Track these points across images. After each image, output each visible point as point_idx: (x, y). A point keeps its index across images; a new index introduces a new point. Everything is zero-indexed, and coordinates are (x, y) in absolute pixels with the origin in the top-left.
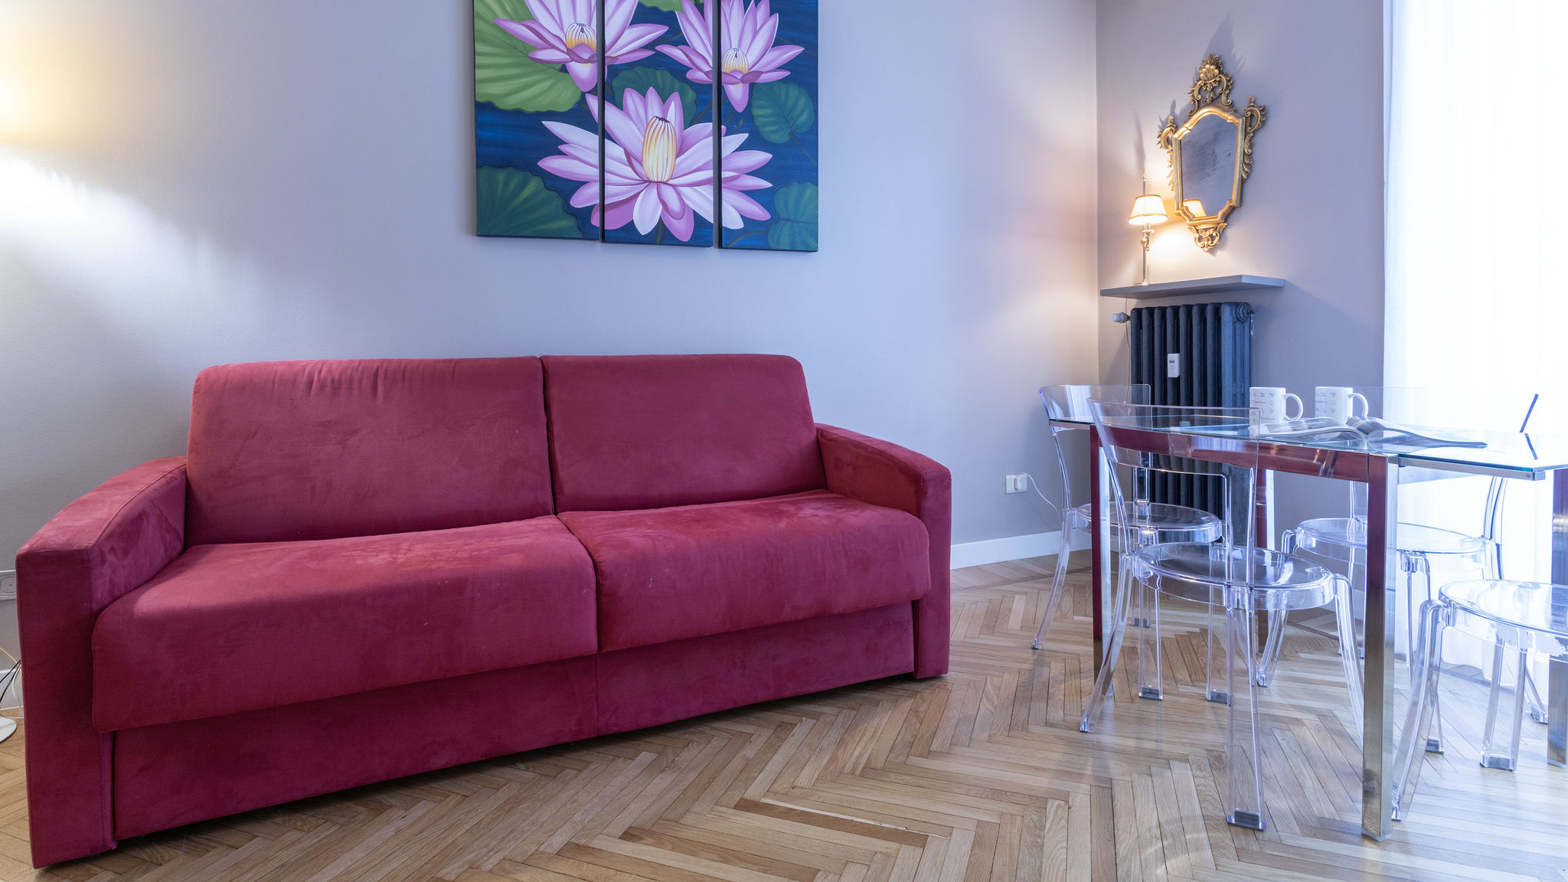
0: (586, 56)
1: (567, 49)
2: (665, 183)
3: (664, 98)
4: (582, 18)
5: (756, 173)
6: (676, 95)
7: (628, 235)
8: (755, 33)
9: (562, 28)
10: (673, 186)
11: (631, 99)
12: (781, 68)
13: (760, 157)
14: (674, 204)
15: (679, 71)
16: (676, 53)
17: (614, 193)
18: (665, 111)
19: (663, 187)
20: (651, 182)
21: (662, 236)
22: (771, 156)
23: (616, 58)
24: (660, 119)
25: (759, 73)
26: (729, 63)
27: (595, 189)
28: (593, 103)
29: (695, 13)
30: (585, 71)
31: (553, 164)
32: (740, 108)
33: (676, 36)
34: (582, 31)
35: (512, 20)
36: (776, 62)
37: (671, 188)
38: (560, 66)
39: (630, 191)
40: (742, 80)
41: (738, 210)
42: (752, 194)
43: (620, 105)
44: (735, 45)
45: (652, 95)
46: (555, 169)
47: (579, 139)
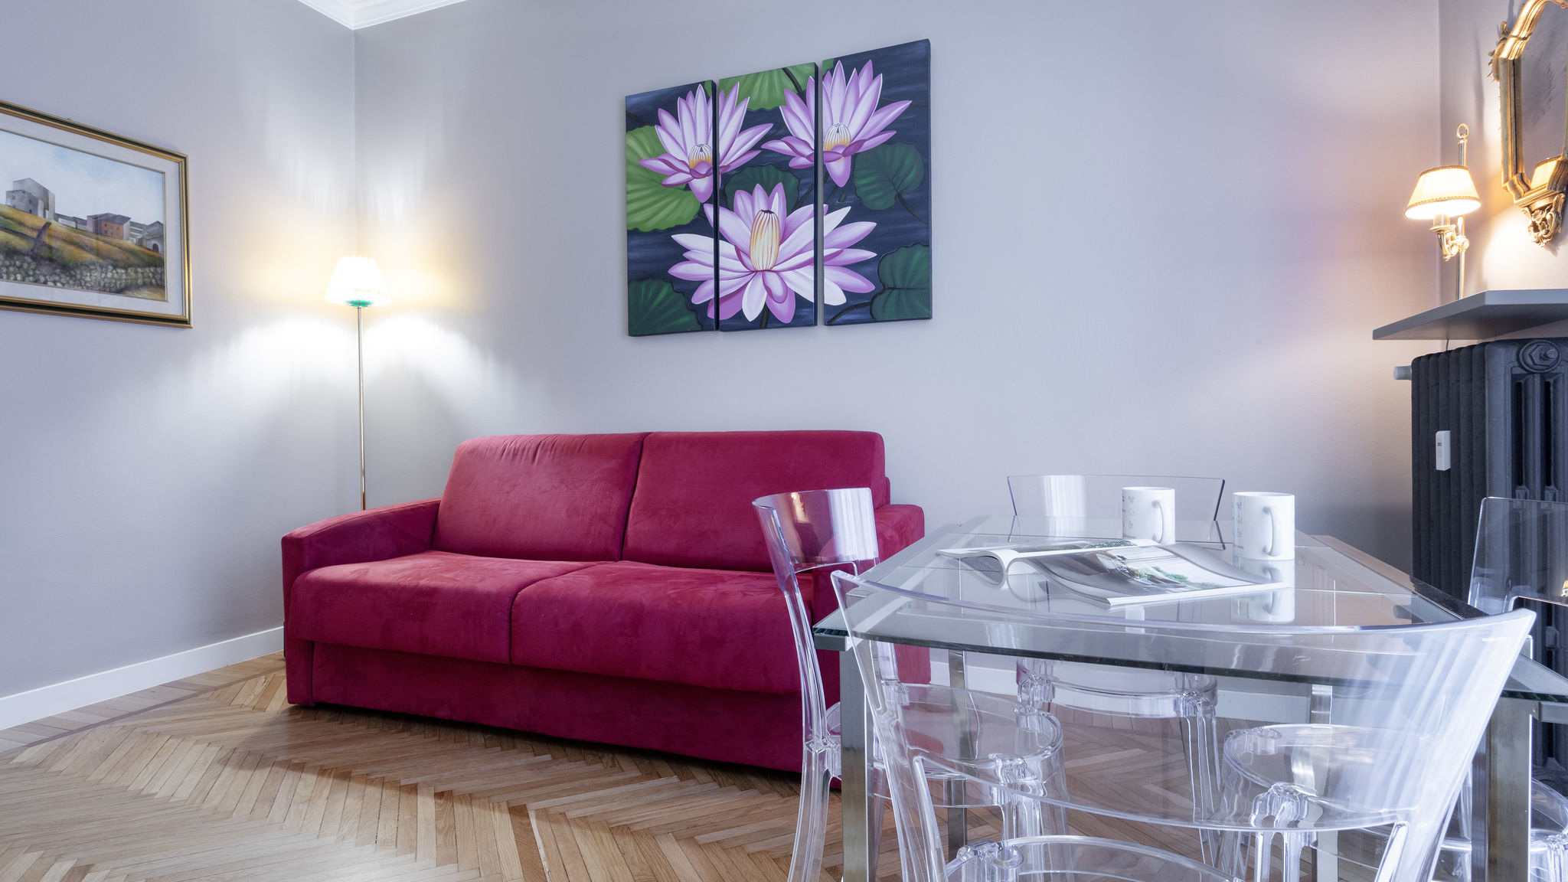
0: (704, 172)
1: (690, 169)
2: (770, 271)
3: (769, 191)
4: (701, 140)
5: (859, 245)
6: (780, 186)
7: (739, 323)
8: (858, 101)
9: (686, 153)
10: (777, 272)
11: (741, 199)
12: (885, 130)
13: (864, 227)
14: (778, 290)
15: (781, 163)
16: (780, 146)
17: (727, 286)
18: (769, 203)
19: (767, 274)
20: (757, 271)
21: (767, 320)
22: (876, 224)
23: (728, 166)
24: (765, 212)
25: (861, 142)
26: (832, 138)
27: (711, 285)
28: (709, 211)
29: (797, 101)
30: (702, 185)
31: (680, 270)
32: (841, 184)
33: (780, 131)
34: (701, 150)
35: (651, 157)
36: (880, 125)
37: (774, 275)
38: (684, 186)
39: (739, 284)
40: (844, 154)
41: (840, 285)
42: (855, 267)
43: (730, 207)
44: (836, 121)
45: (759, 191)
46: (684, 275)
47: (698, 244)
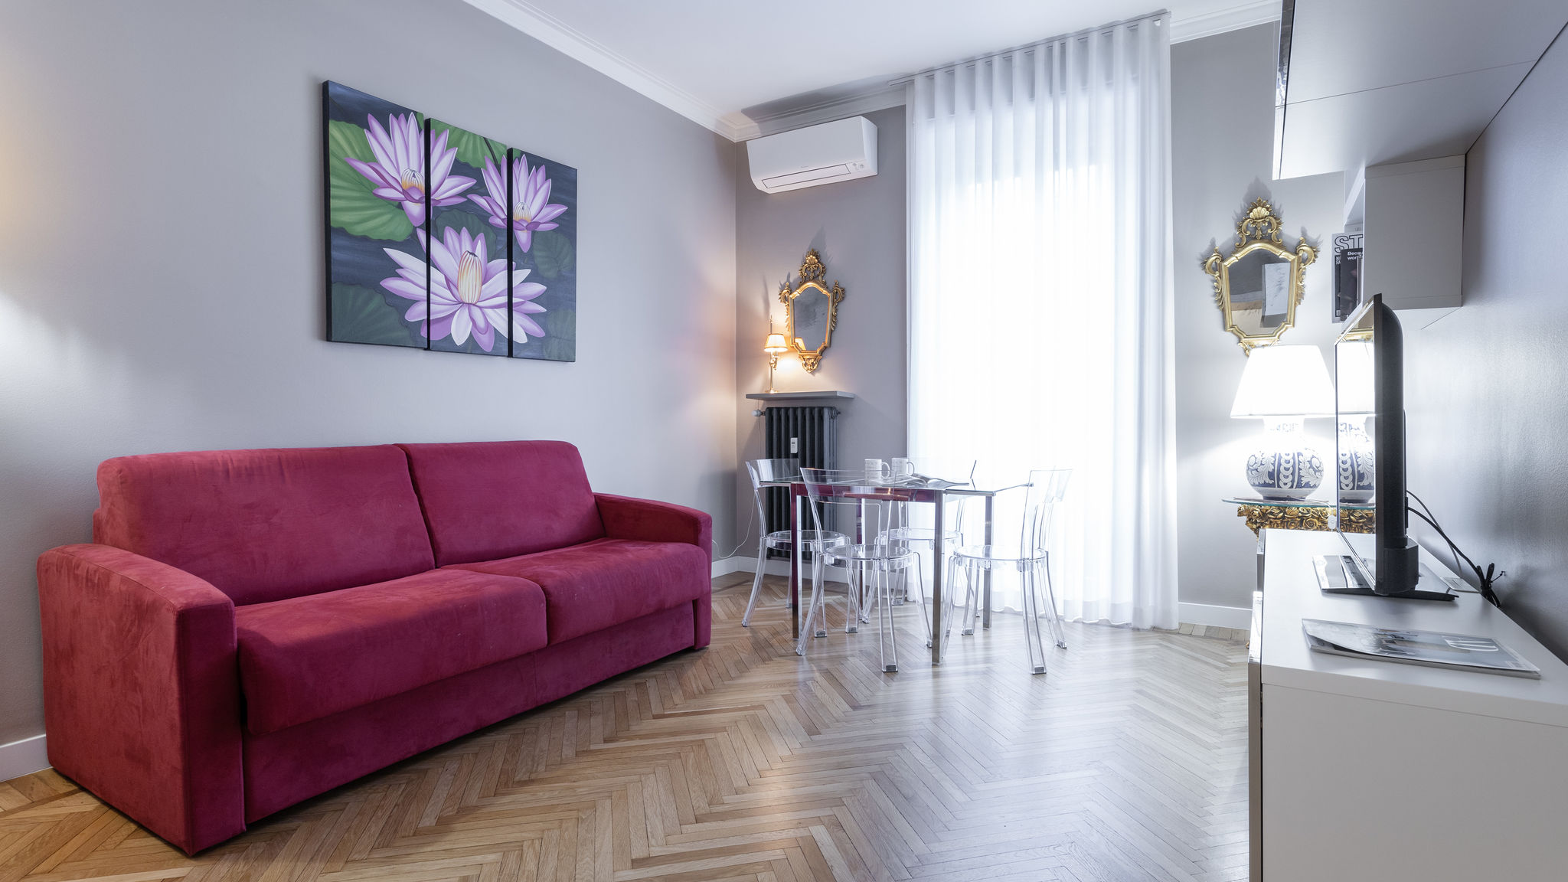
0: (417, 197)
1: (403, 190)
2: (474, 305)
3: (473, 237)
4: (414, 165)
5: (536, 300)
6: (482, 235)
7: (448, 346)
8: (536, 192)
9: (399, 173)
10: (480, 308)
11: (450, 235)
12: (552, 221)
13: (538, 288)
14: (481, 323)
15: (484, 217)
16: (481, 201)
17: (438, 311)
18: (474, 247)
19: (473, 307)
20: (464, 303)
21: (472, 348)
22: (545, 288)
23: (439, 201)
24: (471, 253)
25: (538, 224)
26: (518, 213)
27: (424, 306)
28: (422, 235)
29: (494, 170)
30: (416, 209)
31: (392, 284)
32: (525, 250)
33: (481, 189)
34: (414, 176)
35: (360, 160)
36: (551, 215)
37: (478, 309)
38: (397, 203)
39: (448, 310)
40: (527, 228)
41: (524, 329)
42: (532, 316)
43: (441, 240)
44: (522, 200)
45: (465, 233)
46: (391, 288)
47: (412, 265)
